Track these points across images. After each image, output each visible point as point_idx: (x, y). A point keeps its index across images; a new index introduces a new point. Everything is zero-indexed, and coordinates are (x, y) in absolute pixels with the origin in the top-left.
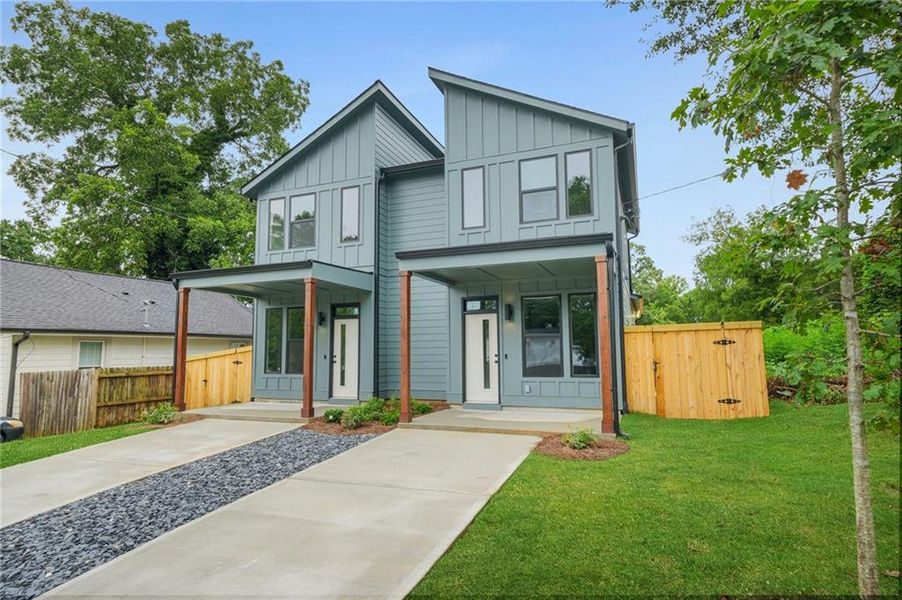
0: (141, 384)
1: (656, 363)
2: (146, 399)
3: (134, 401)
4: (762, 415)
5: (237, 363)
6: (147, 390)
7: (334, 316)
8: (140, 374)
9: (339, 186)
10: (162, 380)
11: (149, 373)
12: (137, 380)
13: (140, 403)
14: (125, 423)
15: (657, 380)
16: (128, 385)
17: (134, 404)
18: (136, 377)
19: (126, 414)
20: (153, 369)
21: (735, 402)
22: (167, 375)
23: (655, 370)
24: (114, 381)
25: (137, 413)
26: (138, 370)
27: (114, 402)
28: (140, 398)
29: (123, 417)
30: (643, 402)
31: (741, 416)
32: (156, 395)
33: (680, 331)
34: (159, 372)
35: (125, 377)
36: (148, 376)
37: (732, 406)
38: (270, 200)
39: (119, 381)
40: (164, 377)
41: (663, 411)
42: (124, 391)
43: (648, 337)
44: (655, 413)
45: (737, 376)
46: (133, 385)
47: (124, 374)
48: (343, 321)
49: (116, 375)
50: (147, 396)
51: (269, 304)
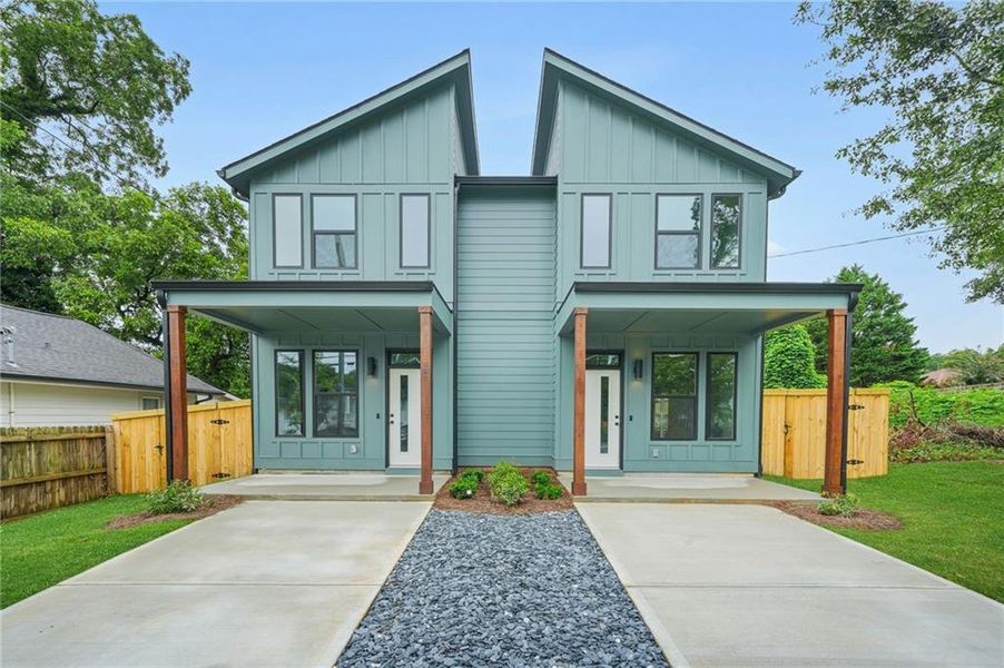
0: (52, 453)
1: (786, 426)
2: (61, 475)
3: (43, 478)
4: (880, 474)
5: (220, 422)
6: (60, 461)
7: (389, 365)
8: (48, 437)
9: (398, 190)
10: (83, 447)
11: (63, 436)
12: (45, 447)
13: (53, 481)
14: (32, 512)
15: (787, 442)
16: (32, 454)
17: (44, 482)
18: (42, 441)
19: (32, 497)
20: (68, 430)
21: (859, 462)
22: (90, 439)
23: (786, 433)
24: (8, 449)
25: (49, 496)
26: (45, 431)
27: (10, 481)
28: (52, 474)
29: (28, 504)
30: (771, 465)
31: (863, 475)
32: (76, 469)
33: (814, 396)
34: (79, 435)
35: (25, 442)
36: (63, 440)
37: (855, 466)
38: (274, 195)
39: (15, 449)
40: (86, 443)
41: (790, 473)
42: (27, 465)
43: (781, 402)
44: (782, 474)
45: (863, 439)
46: (39, 454)
47: (24, 438)
48: (404, 372)
49: (10, 440)
50: (63, 470)
51: (280, 344)
